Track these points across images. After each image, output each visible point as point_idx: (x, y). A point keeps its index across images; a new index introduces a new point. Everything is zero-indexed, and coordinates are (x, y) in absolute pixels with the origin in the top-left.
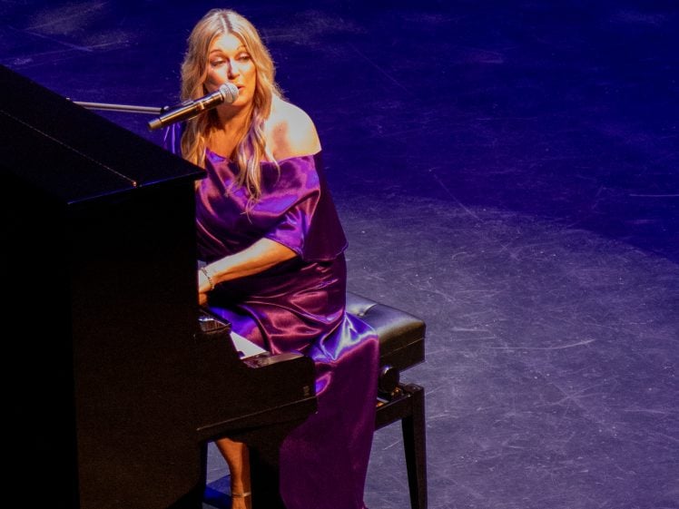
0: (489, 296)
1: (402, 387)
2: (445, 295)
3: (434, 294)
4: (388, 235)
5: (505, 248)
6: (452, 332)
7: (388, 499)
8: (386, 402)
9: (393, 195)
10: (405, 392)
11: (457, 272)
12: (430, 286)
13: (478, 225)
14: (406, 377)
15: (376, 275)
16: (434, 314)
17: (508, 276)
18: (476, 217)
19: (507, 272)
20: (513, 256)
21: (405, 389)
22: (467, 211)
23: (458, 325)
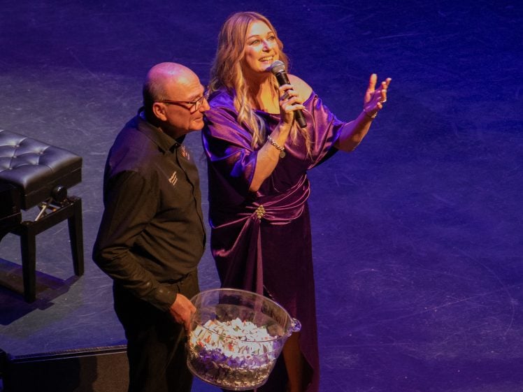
0: (111, 131)
1: (68, 199)
2: (84, 132)
3: (77, 130)
4: (45, 92)
5: (118, 99)
6: (91, 155)
7: (59, 267)
8: (58, 208)
9: (45, 65)
10: (70, 202)
11: (90, 116)
12: (74, 125)
13: (100, 85)
14: (71, 192)
15: (40, 119)
16: (78, 144)
17: (121, 117)
18: (99, 79)
19: (121, 115)
20: (125, 104)
21: (70, 200)
22: (93, 75)
23: (94, 151)
